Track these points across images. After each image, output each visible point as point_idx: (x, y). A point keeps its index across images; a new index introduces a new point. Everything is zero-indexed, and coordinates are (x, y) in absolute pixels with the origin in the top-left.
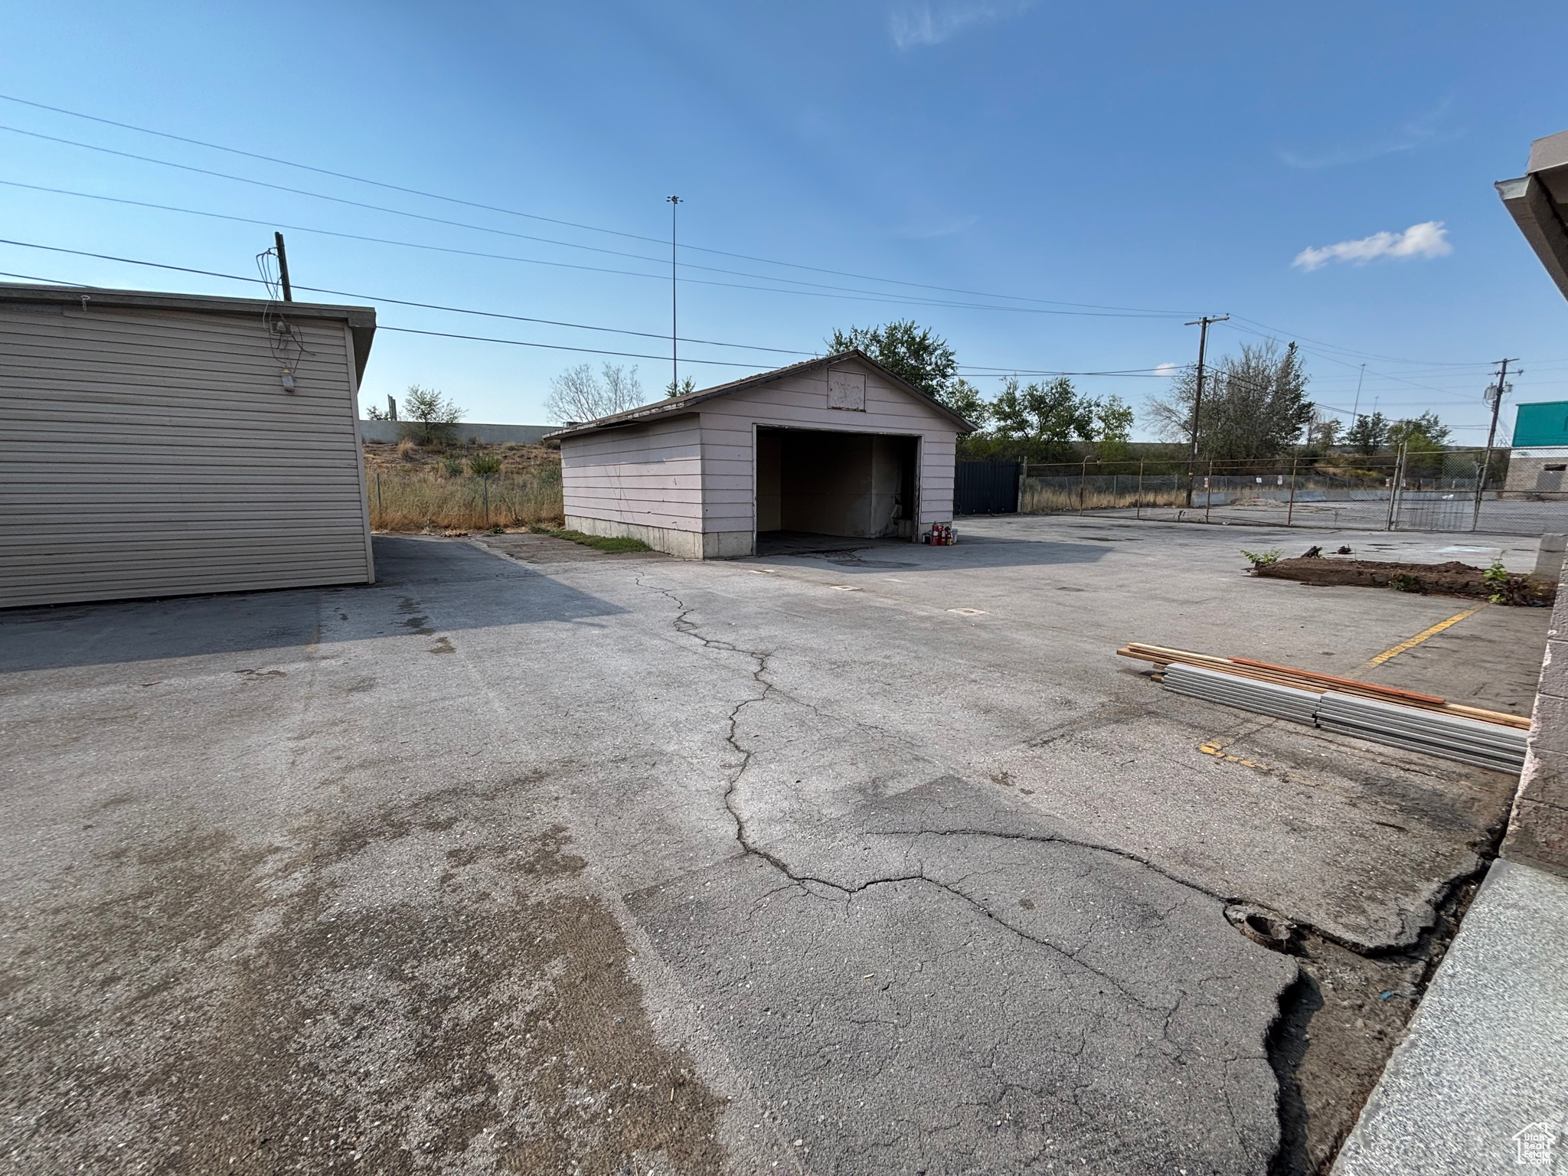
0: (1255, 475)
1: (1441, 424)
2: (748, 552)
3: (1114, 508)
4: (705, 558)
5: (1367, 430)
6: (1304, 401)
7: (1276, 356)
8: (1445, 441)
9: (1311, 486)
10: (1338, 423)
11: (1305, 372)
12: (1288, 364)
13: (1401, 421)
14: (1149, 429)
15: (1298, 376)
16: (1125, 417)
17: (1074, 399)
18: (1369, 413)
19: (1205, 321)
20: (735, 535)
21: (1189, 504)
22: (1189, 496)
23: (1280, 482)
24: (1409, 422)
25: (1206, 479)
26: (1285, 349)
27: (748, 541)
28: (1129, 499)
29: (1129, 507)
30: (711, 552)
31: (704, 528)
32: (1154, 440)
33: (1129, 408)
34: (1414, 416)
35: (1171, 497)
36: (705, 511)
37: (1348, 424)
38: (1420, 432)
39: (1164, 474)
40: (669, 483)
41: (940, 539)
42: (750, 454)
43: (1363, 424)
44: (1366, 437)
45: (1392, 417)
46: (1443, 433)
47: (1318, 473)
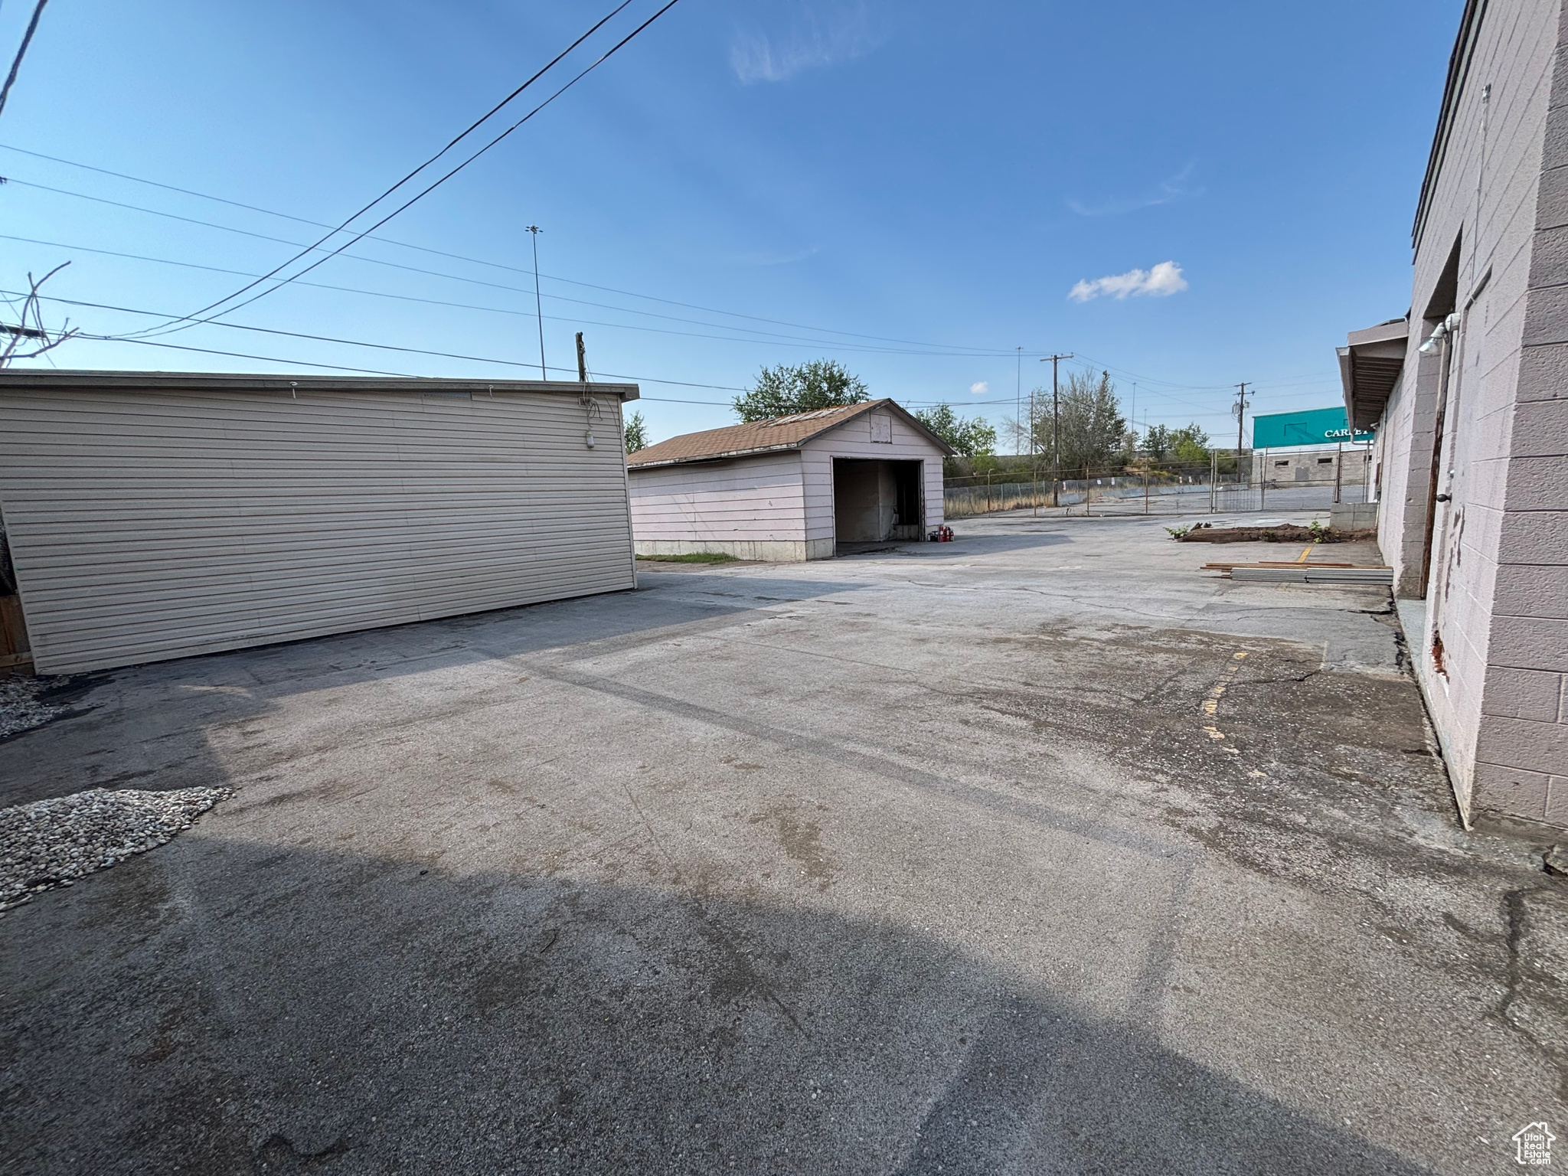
0: (1096, 478)
1: (1202, 432)
2: (831, 554)
3: (1003, 510)
4: (807, 560)
5: (1155, 439)
6: (1119, 418)
7: (1095, 382)
8: (1206, 445)
9: (1128, 484)
10: (1137, 434)
11: (1116, 395)
12: (1103, 389)
13: (1176, 431)
14: (1008, 444)
15: (1113, 398)
16: (990, 435)
17: (954, 421)
18: (1156, 425)
19: (1056, 358)
20: (823, 541)
21: (1056, 505)
22: (1056, 497)
23: (1113, 483)
24: (1181, 432)
25: (1064, 483)
26: (1101, 377)
27: (830, 546)
28: (1012, 503)
29: (1013, 509)
30: (811, 555)
31: (806, 537)
32: (1012, 453)
33: (992, 427)
34: (1184, 428)
35: (1042, 499)
36: (806, 524)
37: (1144, 434)
38: (1189, 438)
39: (1027, 481)
40: (765, 505)
41: (946, 537)
42: (829, 479)
43: (1153, 434)
44: (1156, 445)
45: (1174, 426)
46: (1205, 440)
47: (1128, 474)
